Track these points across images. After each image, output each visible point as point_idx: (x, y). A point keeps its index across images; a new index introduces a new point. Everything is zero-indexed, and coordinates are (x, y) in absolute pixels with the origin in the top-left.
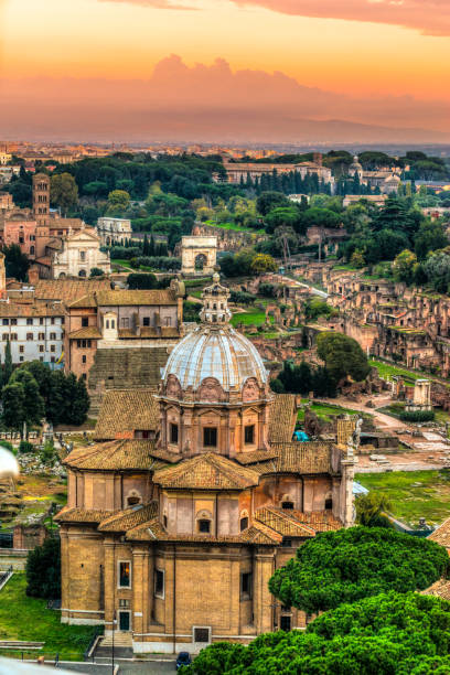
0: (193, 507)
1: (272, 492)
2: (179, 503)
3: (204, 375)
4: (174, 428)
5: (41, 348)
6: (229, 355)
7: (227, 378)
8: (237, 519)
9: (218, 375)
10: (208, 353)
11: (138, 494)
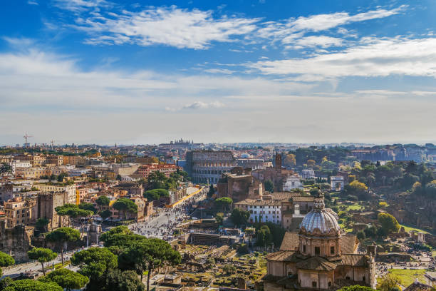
0: (310, 276)
1: (342, 272)
2: (305, 275)
3: (315, 227)
4: (304, 247)
5: (274, 217)
6: (324, 220)
7: (323, 228)
8: (327, 282)
9: (320, 227)
10: (316, 220)
11: (292, 271)
